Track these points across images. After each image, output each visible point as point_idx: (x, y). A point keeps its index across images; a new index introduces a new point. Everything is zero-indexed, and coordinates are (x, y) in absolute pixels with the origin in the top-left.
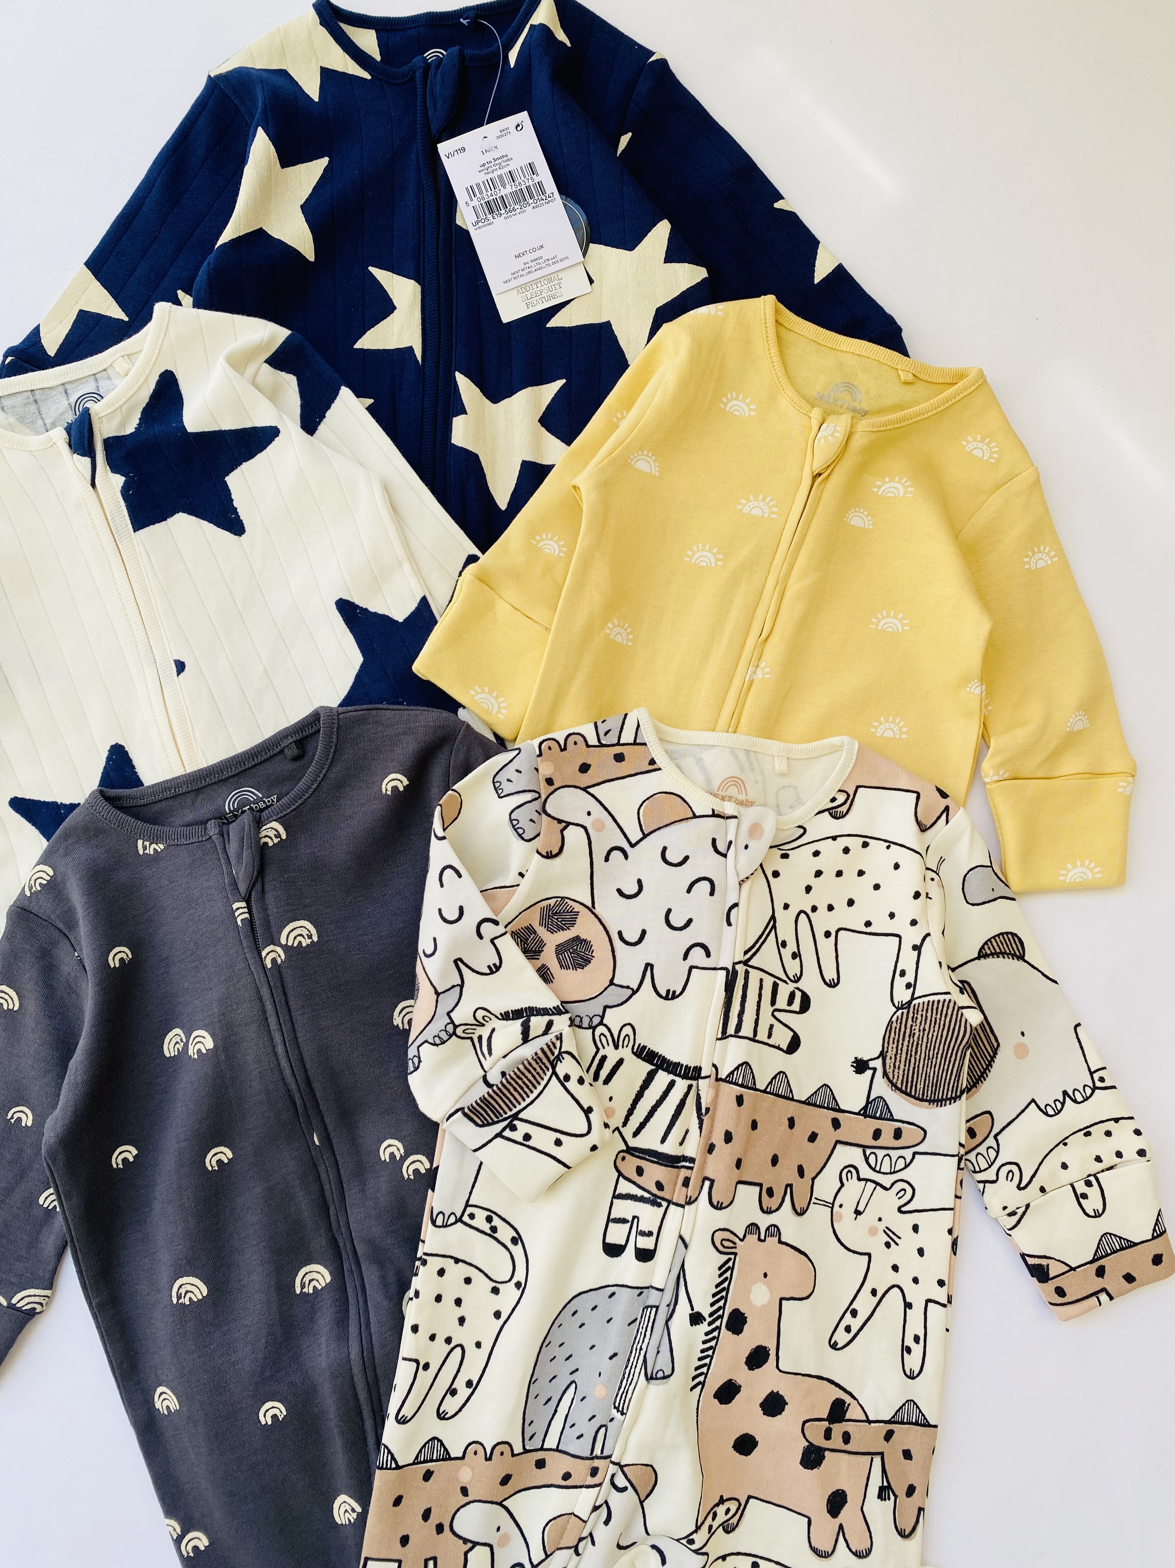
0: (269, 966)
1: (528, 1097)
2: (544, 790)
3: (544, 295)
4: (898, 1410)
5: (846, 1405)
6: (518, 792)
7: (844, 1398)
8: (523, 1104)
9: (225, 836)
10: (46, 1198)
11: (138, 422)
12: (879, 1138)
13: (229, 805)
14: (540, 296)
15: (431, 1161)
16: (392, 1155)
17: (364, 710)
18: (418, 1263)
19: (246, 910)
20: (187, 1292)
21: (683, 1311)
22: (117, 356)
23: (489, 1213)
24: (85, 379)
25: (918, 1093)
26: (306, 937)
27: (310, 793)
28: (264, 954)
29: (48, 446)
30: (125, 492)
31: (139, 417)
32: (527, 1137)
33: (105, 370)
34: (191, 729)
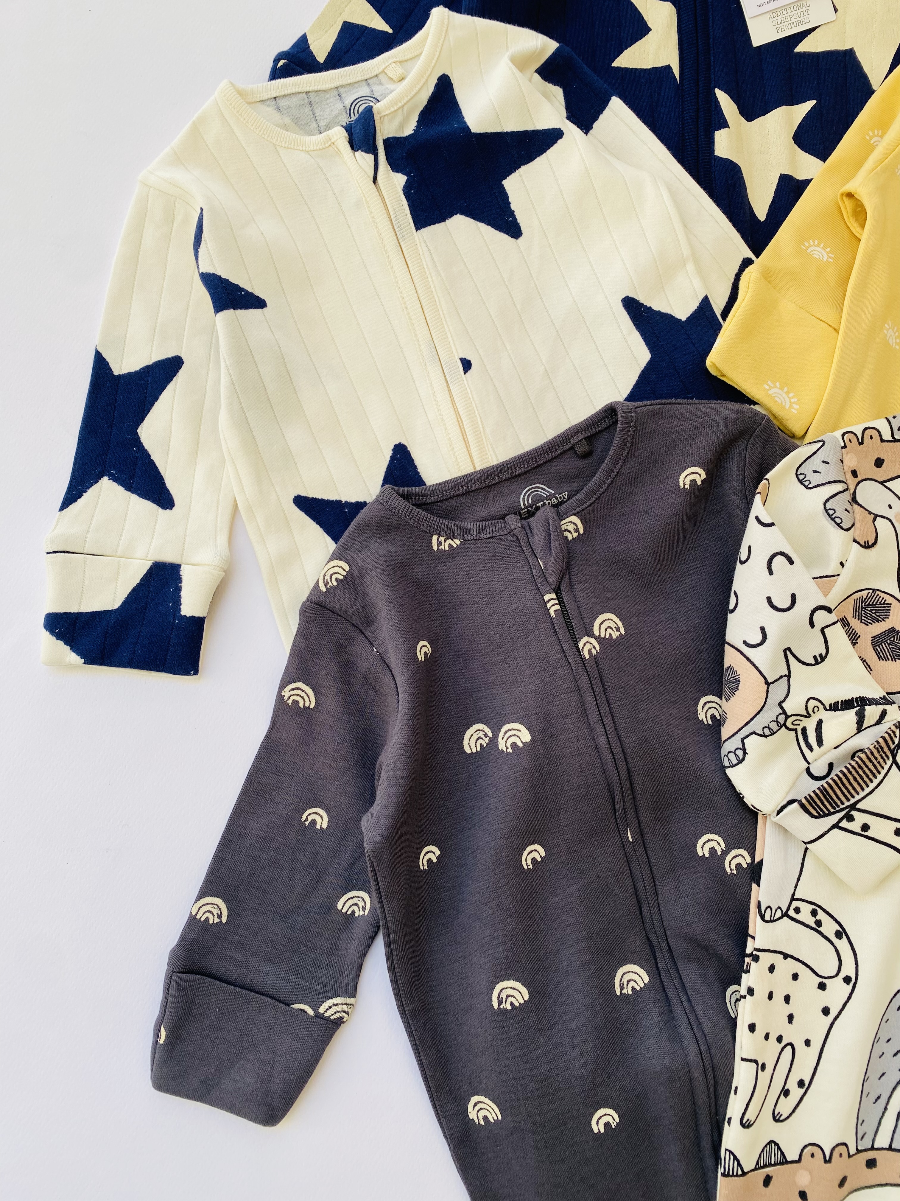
0: (587, 657)
1: (868, 786)
2: (852, 482)
3: (793, 20)
6: (829, 483)
8: (862, 794)
9: (527, 529)
10: (345, 903)
11: (416, 124)
13: (524, 499)
14: (790, 22)
15: (753, 856)
16: (712, 850)
17: (659, 404)
18: (747, 960)
19: (556, 602)
20: (508, 996)
22: (390, 62)
23: (814, 907)
24: (358, 84)
26: (614, 629)
27: (605, 488)
28: (581, 645)
29: (327, 145)
30: (407, 190)
31: (417, 119)
32: (865, 827)
33: (377, 76)
34: (481, 426)
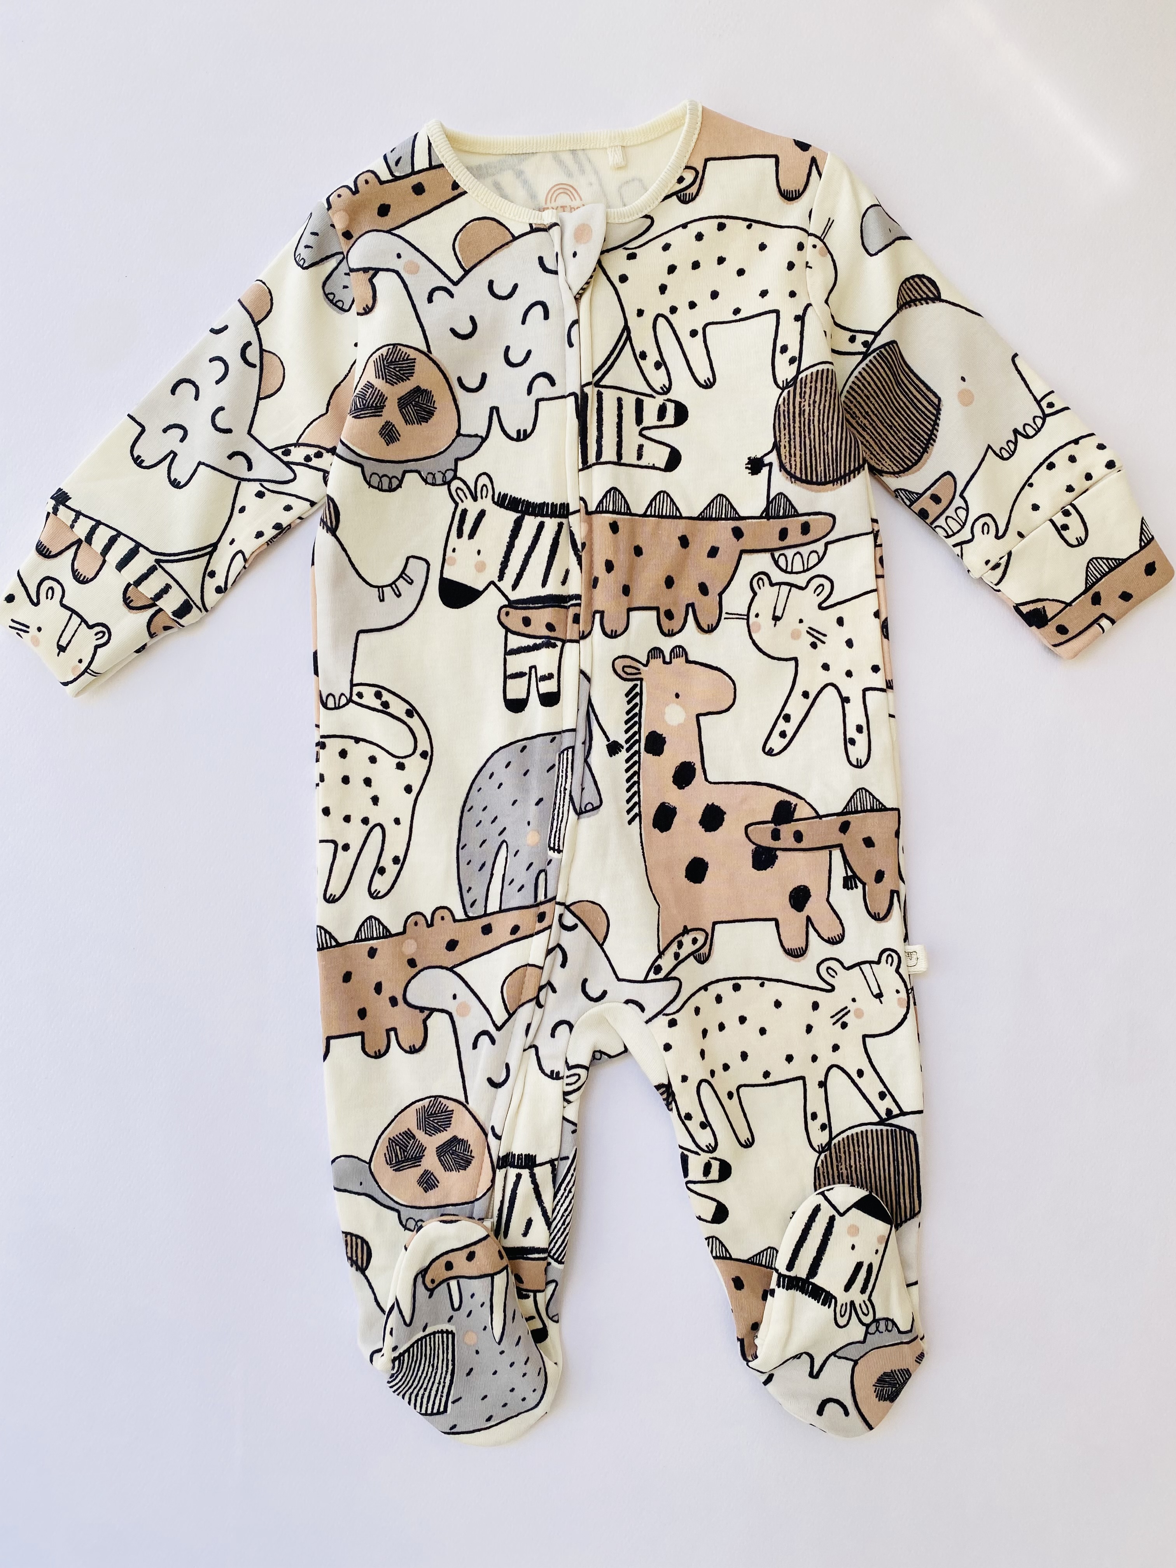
4: (850, 801)
5: (793, 806)
7: (788, 800)
12: (786, 538)
21: (599, 744)
23: (376, 689)
25: (819, 477)
